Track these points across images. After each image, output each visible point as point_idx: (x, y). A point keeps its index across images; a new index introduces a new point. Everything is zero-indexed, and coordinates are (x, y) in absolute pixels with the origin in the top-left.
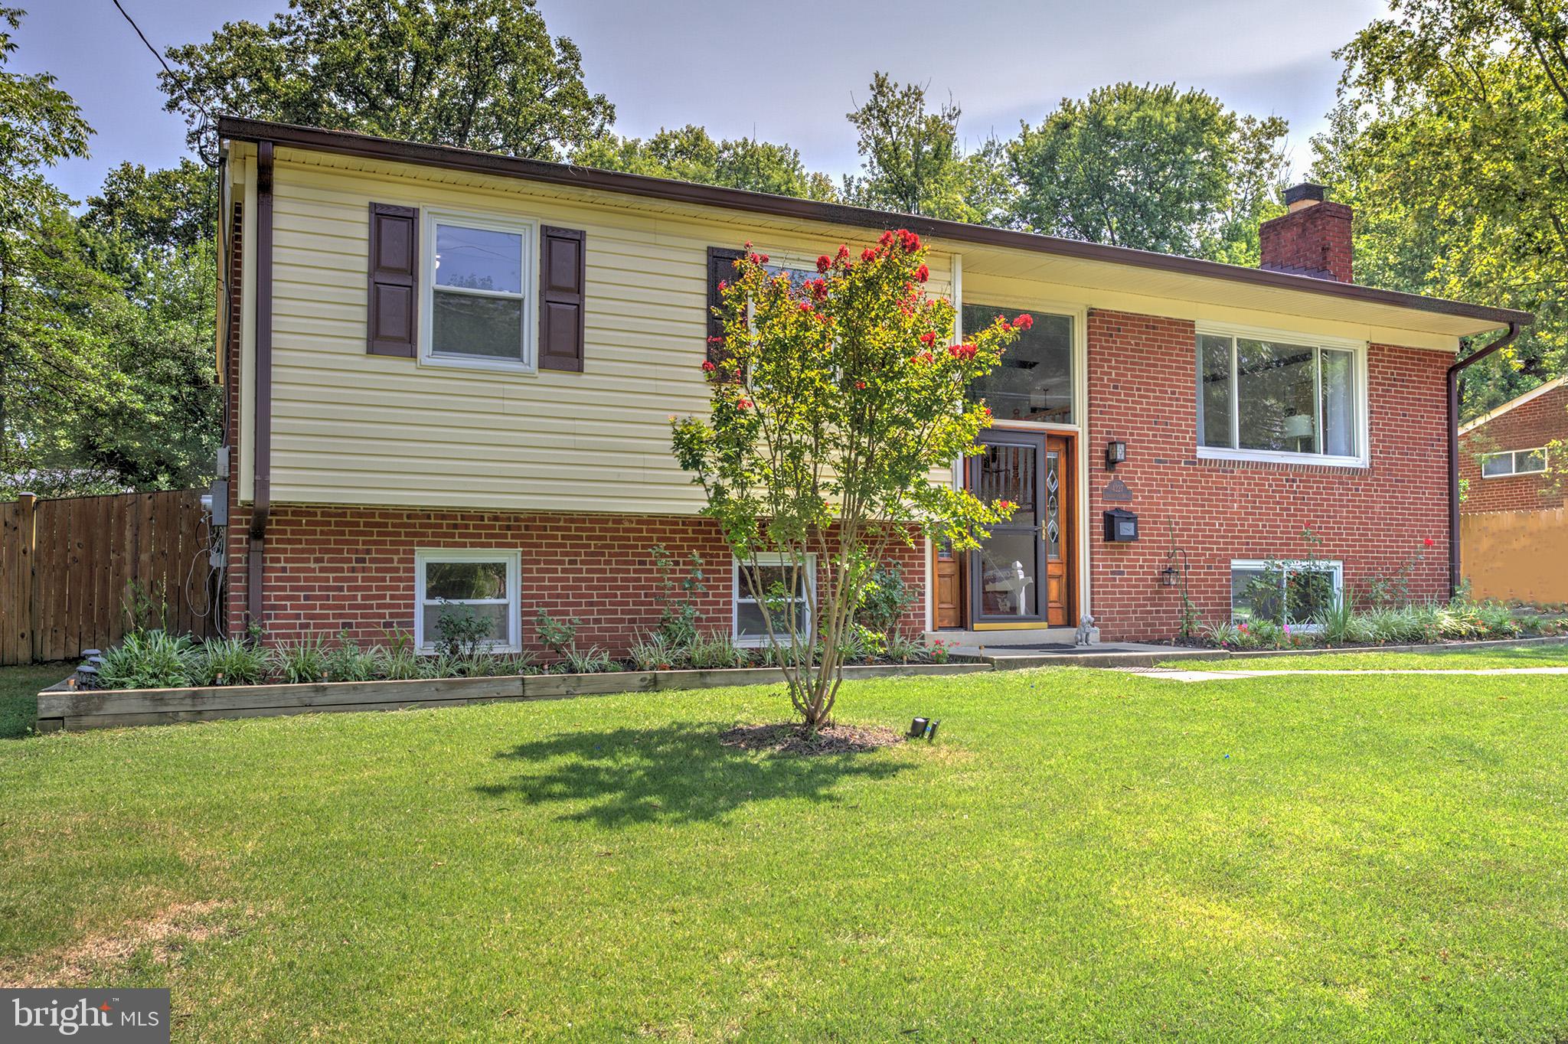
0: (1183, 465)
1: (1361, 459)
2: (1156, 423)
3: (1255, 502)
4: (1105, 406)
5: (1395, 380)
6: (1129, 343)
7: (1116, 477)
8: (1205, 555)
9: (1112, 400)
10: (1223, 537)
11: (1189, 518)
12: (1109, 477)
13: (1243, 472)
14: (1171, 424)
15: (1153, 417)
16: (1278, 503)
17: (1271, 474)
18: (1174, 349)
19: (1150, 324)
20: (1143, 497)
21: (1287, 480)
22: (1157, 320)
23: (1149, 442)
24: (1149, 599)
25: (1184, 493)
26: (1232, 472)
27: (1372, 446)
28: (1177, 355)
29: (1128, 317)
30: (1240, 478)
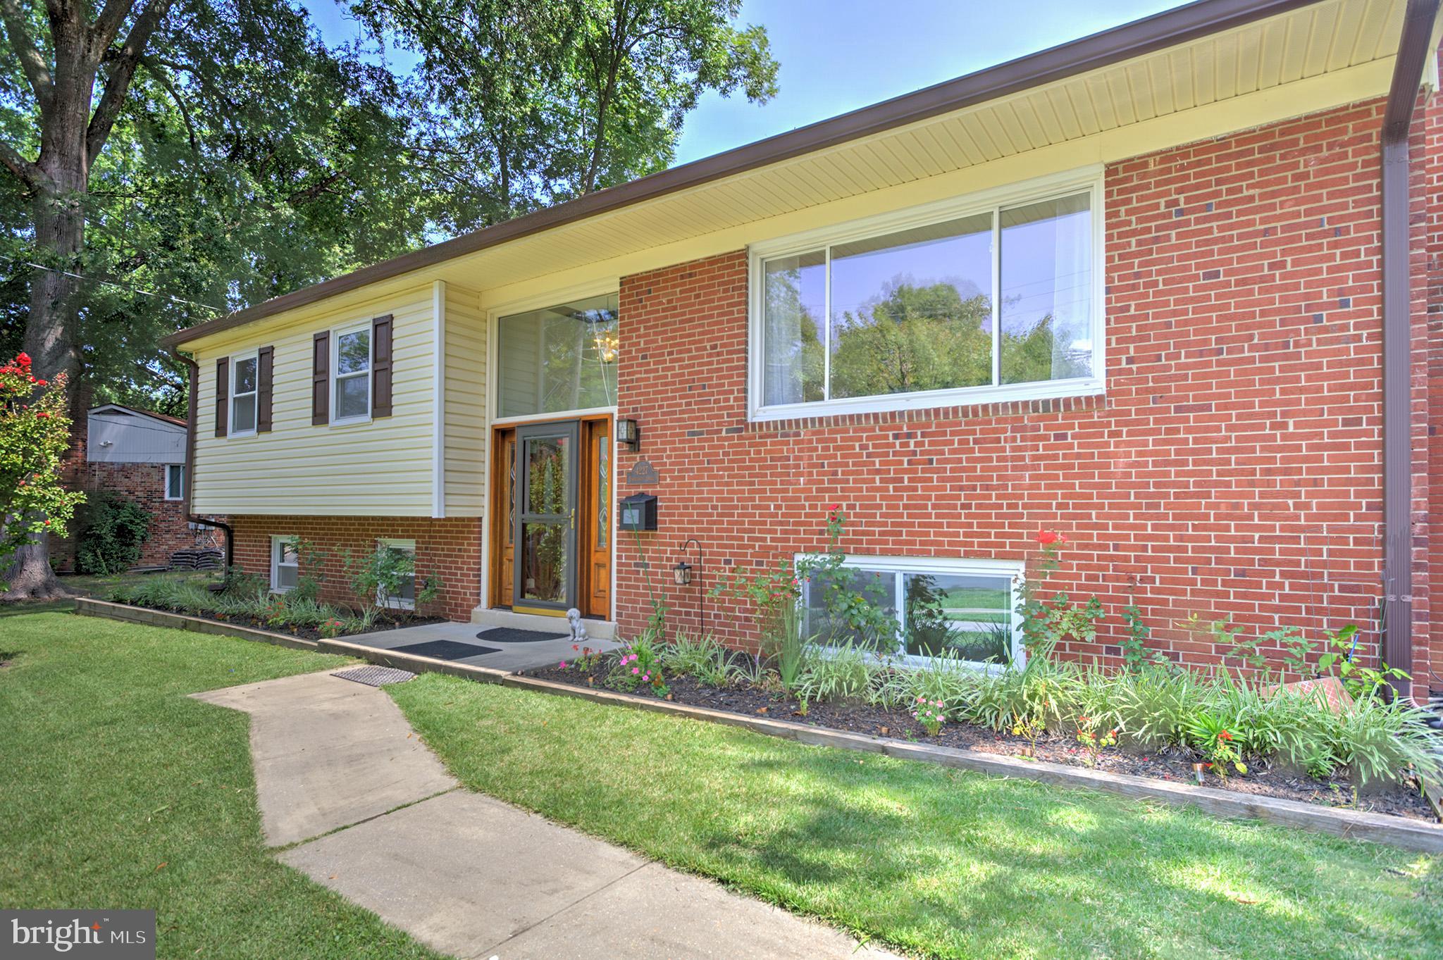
0: (724, 434)
1: (1096, 383)
2: (690, 389)
3: (835, 473)
4: (632, 381)
5: (1181, 212)
6: (661, 303)
7: (642, 458)
8: (753, 547)
9: (640, 372)
10: (781, 523)
11: (732, 500)
12: (634, 459)
13: (814, 433)
14: (710, 387)
15: (687, 381)
16: (878, 472)
17: (864, 430)
18: (714, 293)
19: (684, 273)
20: (672, 478)
21: (896, 437)
22: (694, 265)
23: (682, 412)
24: (677, 598)
25: (724, 469)
26: (798, 434)
27: (1108, 352)
28: (720, 299)
29: (658, 274)
30: (810, 441)
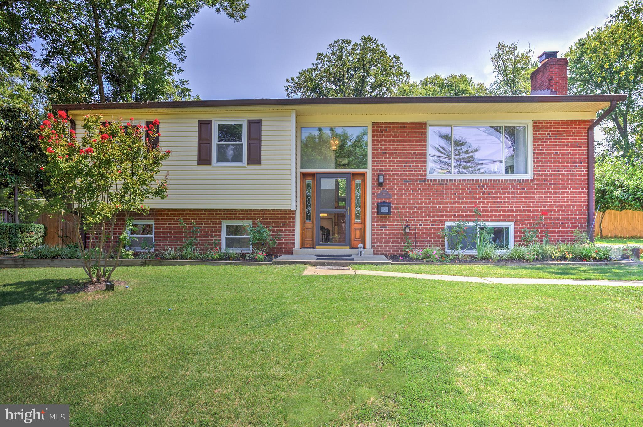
0: (419, 182)
1: (530, 175)
2: (405, 166)
3: (459, 197)
4: (379, 161)
5: (550, 136)
6: (392, 134)
7: (384, 189)
8: (430, 220)
9: (382, 158)
10: (441, 212)
11: (422, 204)
12: (380, 189)
13: (452, 184)
14: (413, 166)
15: (403, 163)
16: (473, 197)
17: (469, 184)
18: (415, 134)
19: (403, 126)
20: (397, 196)
21: (479, 187)
22: (406, 123)
23: (401, 174)
24: (400, 238)
25: (419, 194)
26: (447, 184)
27: (534, 168)
28: (416, 137)
29: (390, 124)
30: (451, 187)
